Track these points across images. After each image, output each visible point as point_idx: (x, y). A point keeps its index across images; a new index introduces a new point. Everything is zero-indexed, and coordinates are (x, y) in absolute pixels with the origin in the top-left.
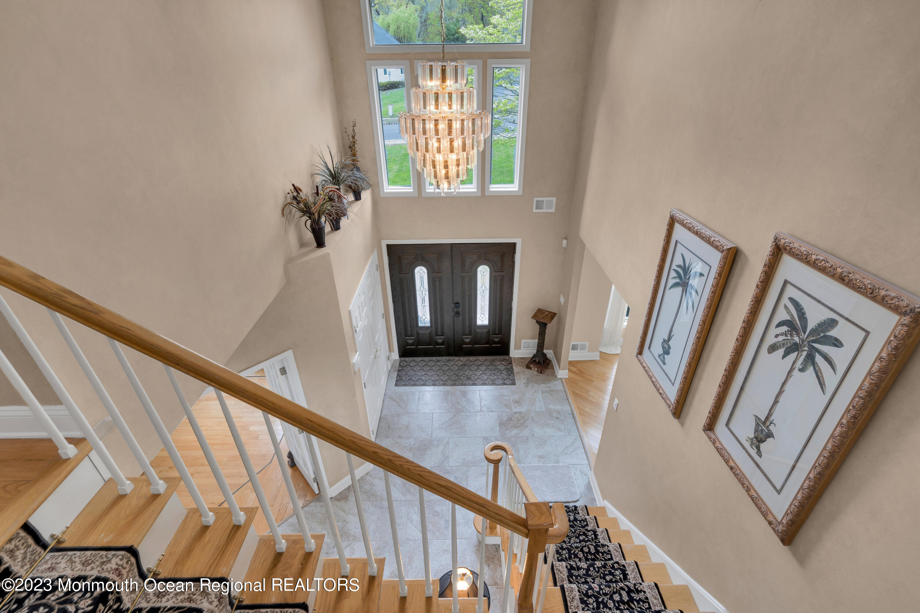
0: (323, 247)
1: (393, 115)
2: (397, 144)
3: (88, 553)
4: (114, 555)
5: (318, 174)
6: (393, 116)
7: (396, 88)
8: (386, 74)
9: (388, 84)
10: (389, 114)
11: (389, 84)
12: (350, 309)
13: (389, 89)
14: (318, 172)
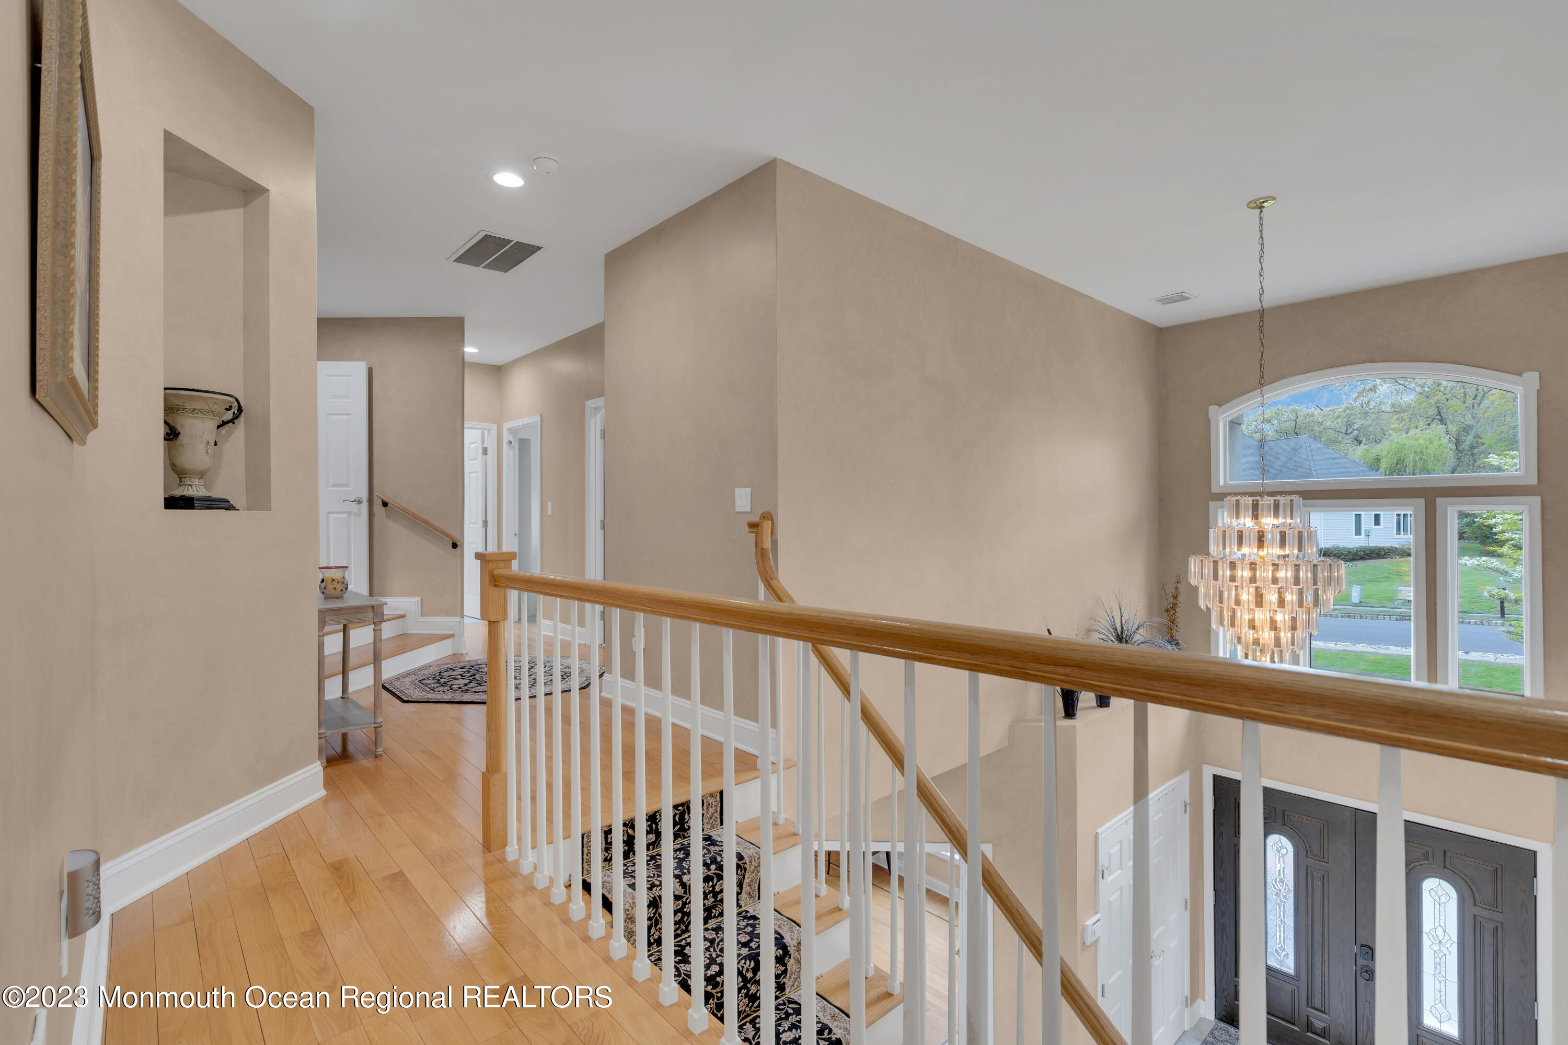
0: (1072, 719)
1: (1360, 602)
2: (1352, 651)
3: (741, 839)
4: (753, 848)
5: (1098, 631)
6: (1360, 604)
7: (1383, 557)
8: (1360, 534)
9: (1360, 551)
10: (1351, 600)
11: (1364, 551)
12: (1099, 831)
13: (1362, 558)
14: (1098, 628)
